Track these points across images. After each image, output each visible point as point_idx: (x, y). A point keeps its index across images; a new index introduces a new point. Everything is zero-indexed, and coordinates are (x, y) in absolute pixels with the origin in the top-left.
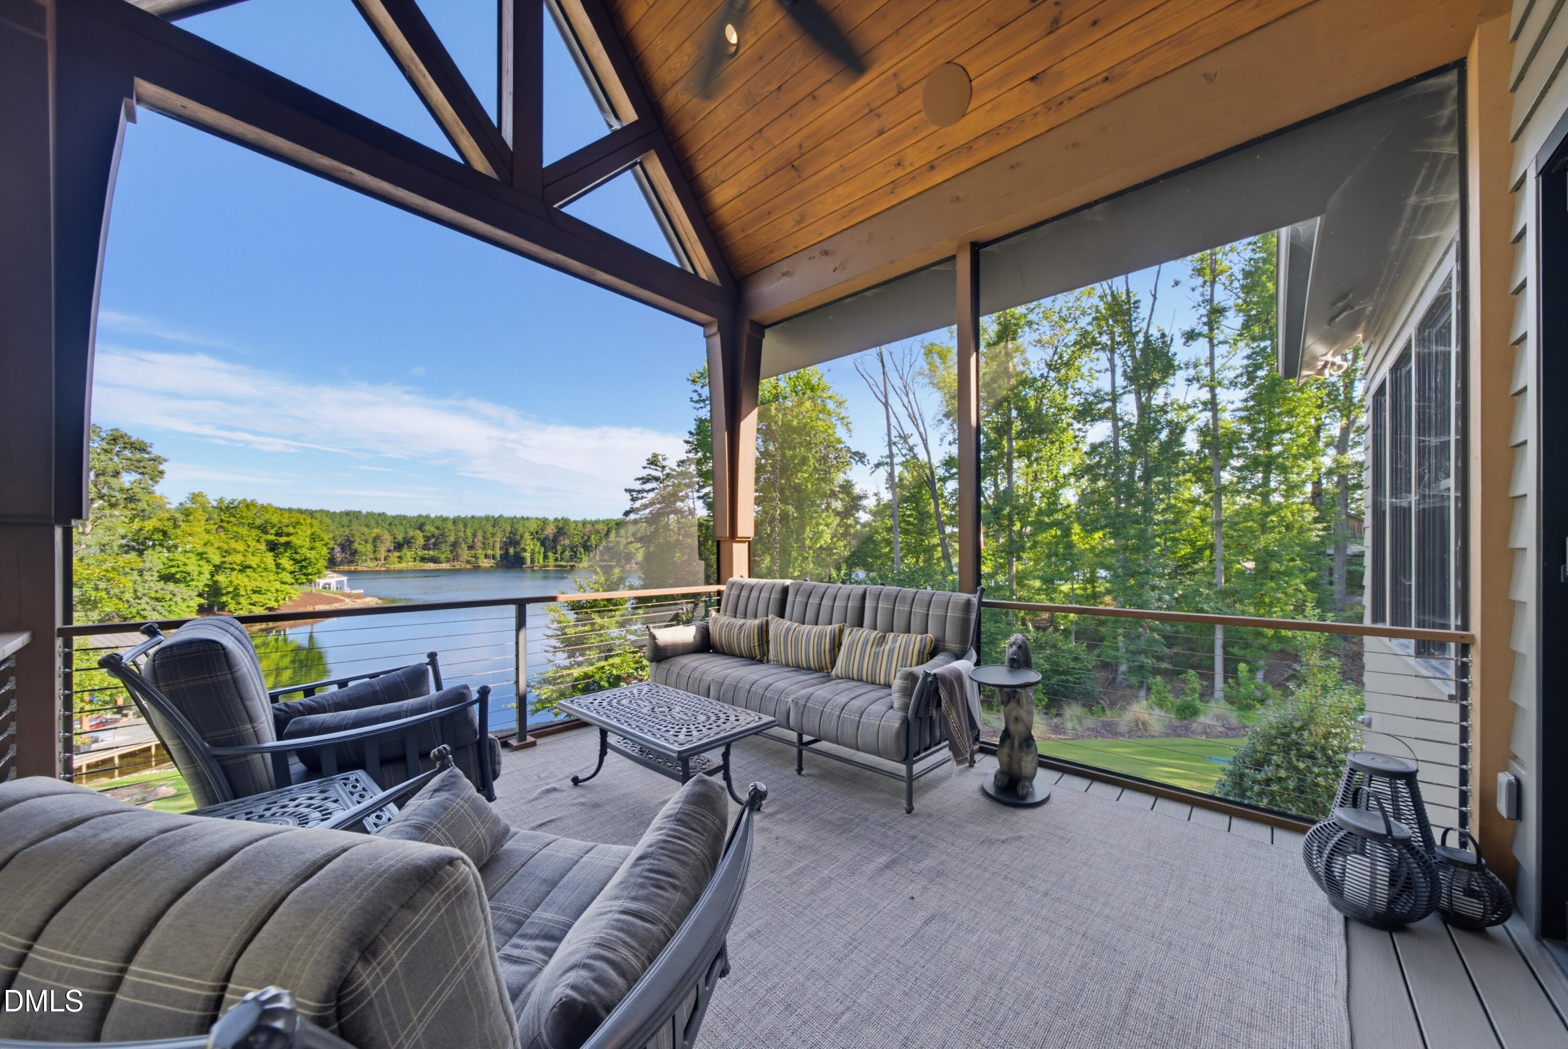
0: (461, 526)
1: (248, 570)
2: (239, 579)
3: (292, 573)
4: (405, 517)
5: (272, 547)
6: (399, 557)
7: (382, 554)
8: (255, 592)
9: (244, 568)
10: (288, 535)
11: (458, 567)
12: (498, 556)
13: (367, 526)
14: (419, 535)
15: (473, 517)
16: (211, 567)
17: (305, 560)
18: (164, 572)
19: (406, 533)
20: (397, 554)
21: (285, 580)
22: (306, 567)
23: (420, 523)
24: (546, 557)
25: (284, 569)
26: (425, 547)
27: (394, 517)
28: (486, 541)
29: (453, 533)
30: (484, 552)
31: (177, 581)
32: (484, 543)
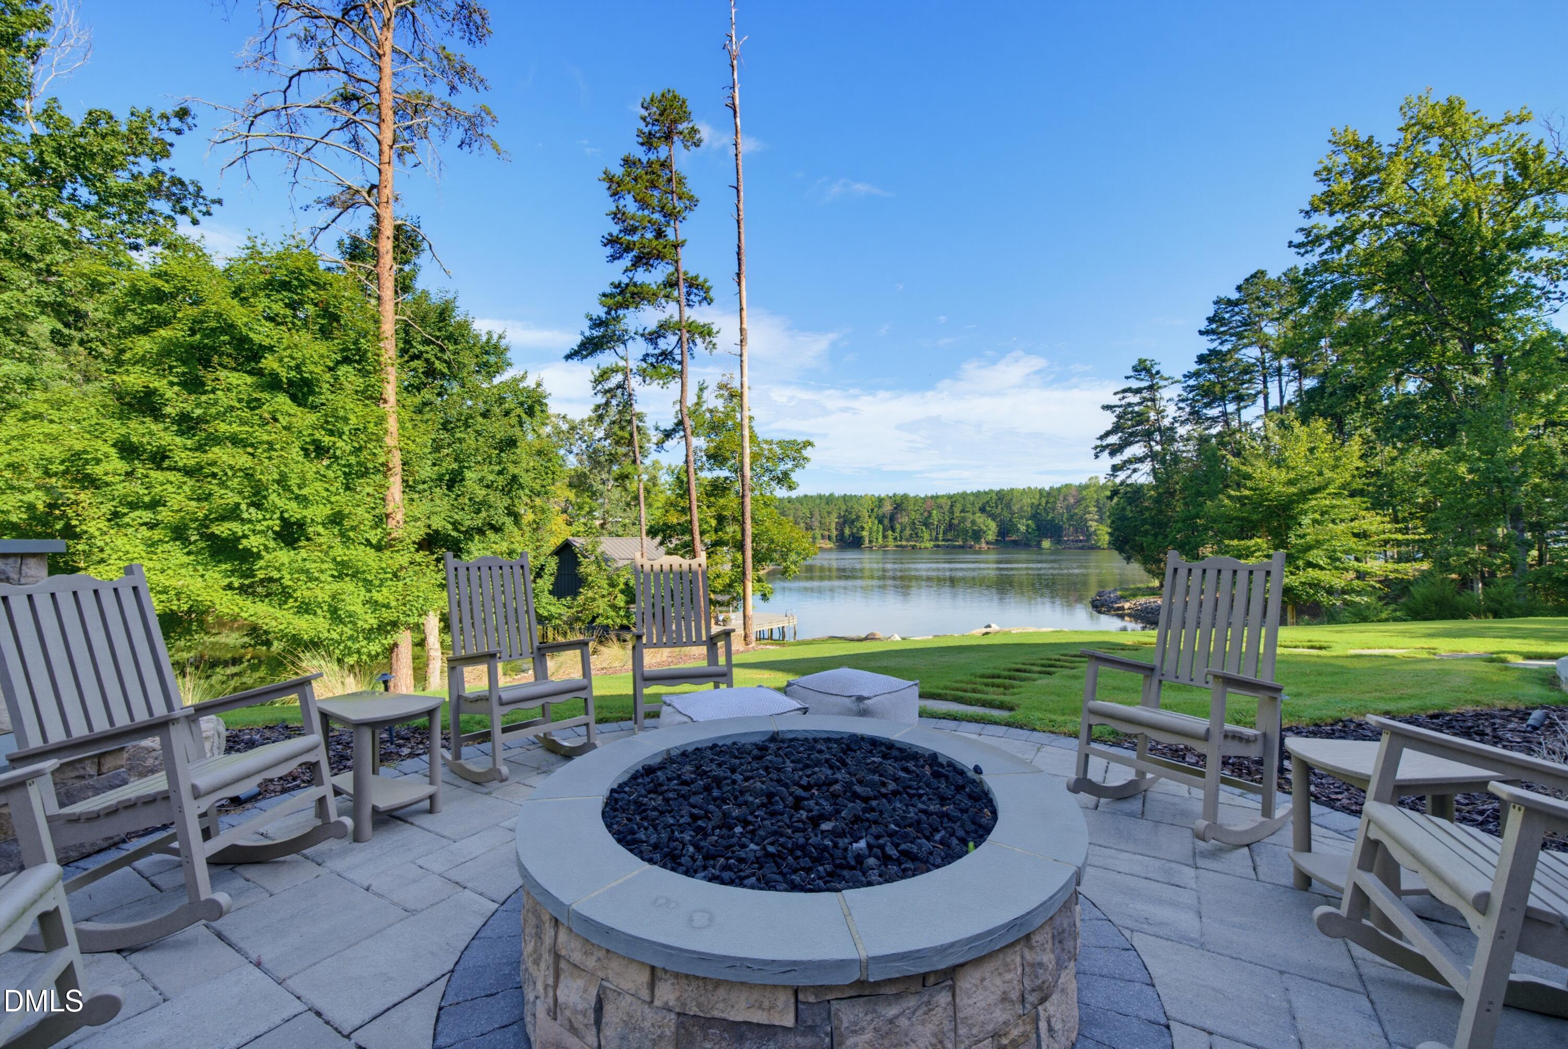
12: (834, 537)
24: (885, 537)
28: (823, 520)
30: (821, 533)
32: (820, 523)
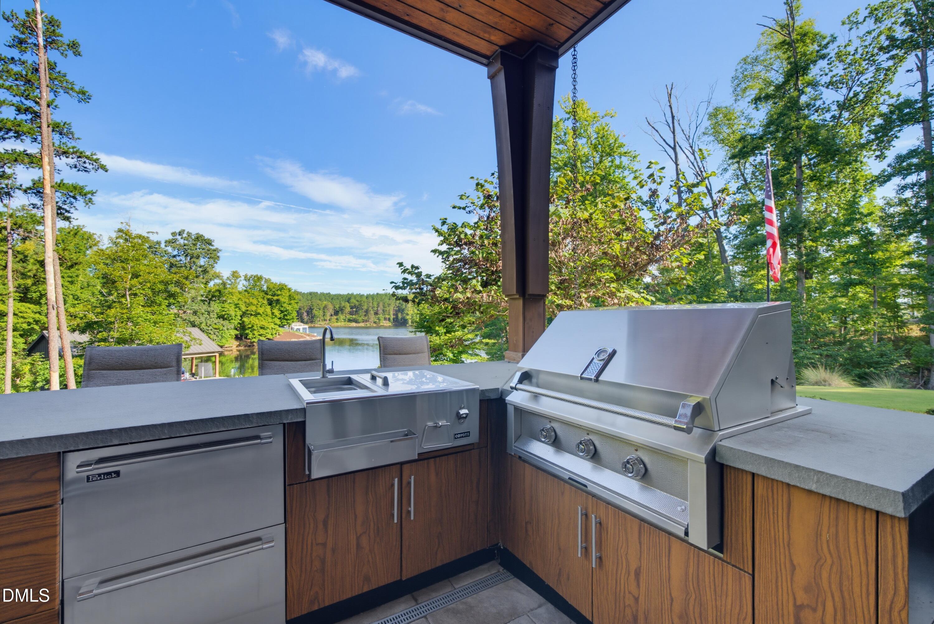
0: (371, 299)
1: (259, 316)
2: (253, 320)
3: (280, 318)
4: (340, 295)
5: (270, 303)
6: (337, 319)
7: (328, 317)
8: (261, 328)
9: (257, 314)
10: (278, 295)
11: (369, 325)
12: (392, 319)
13: (320, 300)
14: (347, 305)
15: (377, 294)
16: (241, 312)
17: (286, 311)
18: (220, 314)
19: (340, 304)
20: (335, 317)
21: (276, 322)
22: (286, 315)
23: (348, 298)
25: (276, 316)
26: (351, 313)
27: (335, 295)
28: (385, 309)
29: (366, 304)
30: (384, 317)
31: (224, 319)
32: (383, 311)
